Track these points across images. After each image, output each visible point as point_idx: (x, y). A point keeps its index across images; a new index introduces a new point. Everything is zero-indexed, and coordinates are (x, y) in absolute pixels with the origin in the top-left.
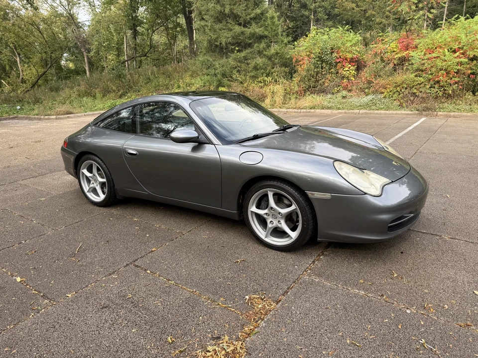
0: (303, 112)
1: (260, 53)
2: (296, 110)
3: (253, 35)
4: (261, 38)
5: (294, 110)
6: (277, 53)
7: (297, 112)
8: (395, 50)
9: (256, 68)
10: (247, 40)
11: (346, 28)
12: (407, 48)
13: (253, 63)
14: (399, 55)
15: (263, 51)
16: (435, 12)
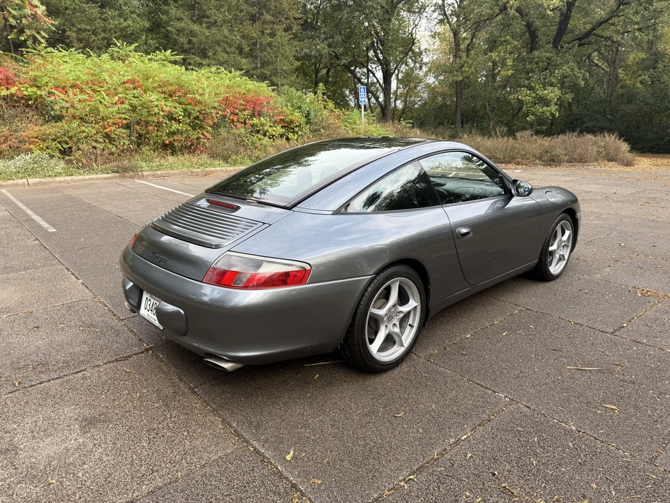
16: (47, 36)
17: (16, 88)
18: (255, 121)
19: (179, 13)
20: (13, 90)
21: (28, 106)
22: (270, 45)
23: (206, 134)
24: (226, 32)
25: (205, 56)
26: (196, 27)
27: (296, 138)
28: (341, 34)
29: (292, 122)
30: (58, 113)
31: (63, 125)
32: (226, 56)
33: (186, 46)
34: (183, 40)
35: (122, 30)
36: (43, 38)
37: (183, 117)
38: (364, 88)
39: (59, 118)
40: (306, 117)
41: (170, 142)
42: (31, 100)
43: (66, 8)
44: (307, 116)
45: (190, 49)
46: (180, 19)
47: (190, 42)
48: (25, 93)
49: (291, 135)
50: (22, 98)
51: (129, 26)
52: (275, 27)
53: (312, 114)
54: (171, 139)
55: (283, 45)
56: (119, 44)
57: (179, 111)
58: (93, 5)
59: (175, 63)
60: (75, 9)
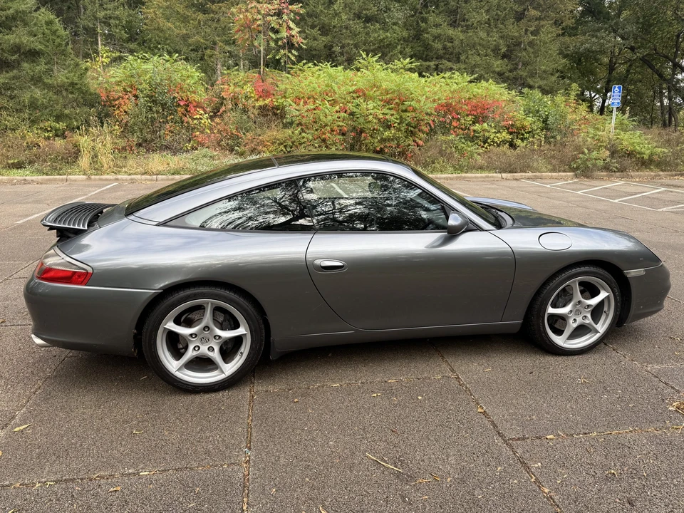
0: (162, 180)
1: (37, 80)
2: (148, 177)
3: (17, 49)
4: (33, 55)
5: (144, 177)
6: (73, 84)
7: (151, 180)
8: (252, 95)
9: (33, 105)
10: (6, 55)
11: (175, 58)
12: (266, 94)
13: (26, 97)
14: (261, 103)
15: (40, 77)
16: (296, 54)
17: (270, 99)
18: (477, 127)
19: (439, 20)
20: (267, 101)
21: (275, 114)
22: (531, 44)
23: (418, 140)
24: (482, 34)
25: (458, 60)
26: (451, 32)
27: (525, 144)
28: (637, 23)
29: (523, 127)
30: (288, 120)
31: (289, 131)
32: (478, 58)
33: (441, 52)
34: (438, 45)
35: (382, 40)
36: (294, 55)
37: (399, 124)
38: (619, 88)
39: (286, 126)
40: (543, 122)
41: (381, 148)
42: (278, 109)
43: (334, 27)
44: (545, 121)
45: (445, 54)
46: (437, 26)
47: (445, 48)
48: (276, 103)
49: (518, 142)
50: (273, 108)
51: (387, 37)
52: (542, 23)
53: (550, 118)
54: (382, 146)
55: (546, 43)
56: (364, 56)
57: (393, 119)
58: (358, 21)
59: (411, 70)
60: (341, 27)
